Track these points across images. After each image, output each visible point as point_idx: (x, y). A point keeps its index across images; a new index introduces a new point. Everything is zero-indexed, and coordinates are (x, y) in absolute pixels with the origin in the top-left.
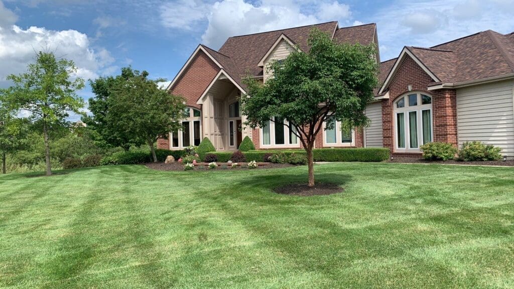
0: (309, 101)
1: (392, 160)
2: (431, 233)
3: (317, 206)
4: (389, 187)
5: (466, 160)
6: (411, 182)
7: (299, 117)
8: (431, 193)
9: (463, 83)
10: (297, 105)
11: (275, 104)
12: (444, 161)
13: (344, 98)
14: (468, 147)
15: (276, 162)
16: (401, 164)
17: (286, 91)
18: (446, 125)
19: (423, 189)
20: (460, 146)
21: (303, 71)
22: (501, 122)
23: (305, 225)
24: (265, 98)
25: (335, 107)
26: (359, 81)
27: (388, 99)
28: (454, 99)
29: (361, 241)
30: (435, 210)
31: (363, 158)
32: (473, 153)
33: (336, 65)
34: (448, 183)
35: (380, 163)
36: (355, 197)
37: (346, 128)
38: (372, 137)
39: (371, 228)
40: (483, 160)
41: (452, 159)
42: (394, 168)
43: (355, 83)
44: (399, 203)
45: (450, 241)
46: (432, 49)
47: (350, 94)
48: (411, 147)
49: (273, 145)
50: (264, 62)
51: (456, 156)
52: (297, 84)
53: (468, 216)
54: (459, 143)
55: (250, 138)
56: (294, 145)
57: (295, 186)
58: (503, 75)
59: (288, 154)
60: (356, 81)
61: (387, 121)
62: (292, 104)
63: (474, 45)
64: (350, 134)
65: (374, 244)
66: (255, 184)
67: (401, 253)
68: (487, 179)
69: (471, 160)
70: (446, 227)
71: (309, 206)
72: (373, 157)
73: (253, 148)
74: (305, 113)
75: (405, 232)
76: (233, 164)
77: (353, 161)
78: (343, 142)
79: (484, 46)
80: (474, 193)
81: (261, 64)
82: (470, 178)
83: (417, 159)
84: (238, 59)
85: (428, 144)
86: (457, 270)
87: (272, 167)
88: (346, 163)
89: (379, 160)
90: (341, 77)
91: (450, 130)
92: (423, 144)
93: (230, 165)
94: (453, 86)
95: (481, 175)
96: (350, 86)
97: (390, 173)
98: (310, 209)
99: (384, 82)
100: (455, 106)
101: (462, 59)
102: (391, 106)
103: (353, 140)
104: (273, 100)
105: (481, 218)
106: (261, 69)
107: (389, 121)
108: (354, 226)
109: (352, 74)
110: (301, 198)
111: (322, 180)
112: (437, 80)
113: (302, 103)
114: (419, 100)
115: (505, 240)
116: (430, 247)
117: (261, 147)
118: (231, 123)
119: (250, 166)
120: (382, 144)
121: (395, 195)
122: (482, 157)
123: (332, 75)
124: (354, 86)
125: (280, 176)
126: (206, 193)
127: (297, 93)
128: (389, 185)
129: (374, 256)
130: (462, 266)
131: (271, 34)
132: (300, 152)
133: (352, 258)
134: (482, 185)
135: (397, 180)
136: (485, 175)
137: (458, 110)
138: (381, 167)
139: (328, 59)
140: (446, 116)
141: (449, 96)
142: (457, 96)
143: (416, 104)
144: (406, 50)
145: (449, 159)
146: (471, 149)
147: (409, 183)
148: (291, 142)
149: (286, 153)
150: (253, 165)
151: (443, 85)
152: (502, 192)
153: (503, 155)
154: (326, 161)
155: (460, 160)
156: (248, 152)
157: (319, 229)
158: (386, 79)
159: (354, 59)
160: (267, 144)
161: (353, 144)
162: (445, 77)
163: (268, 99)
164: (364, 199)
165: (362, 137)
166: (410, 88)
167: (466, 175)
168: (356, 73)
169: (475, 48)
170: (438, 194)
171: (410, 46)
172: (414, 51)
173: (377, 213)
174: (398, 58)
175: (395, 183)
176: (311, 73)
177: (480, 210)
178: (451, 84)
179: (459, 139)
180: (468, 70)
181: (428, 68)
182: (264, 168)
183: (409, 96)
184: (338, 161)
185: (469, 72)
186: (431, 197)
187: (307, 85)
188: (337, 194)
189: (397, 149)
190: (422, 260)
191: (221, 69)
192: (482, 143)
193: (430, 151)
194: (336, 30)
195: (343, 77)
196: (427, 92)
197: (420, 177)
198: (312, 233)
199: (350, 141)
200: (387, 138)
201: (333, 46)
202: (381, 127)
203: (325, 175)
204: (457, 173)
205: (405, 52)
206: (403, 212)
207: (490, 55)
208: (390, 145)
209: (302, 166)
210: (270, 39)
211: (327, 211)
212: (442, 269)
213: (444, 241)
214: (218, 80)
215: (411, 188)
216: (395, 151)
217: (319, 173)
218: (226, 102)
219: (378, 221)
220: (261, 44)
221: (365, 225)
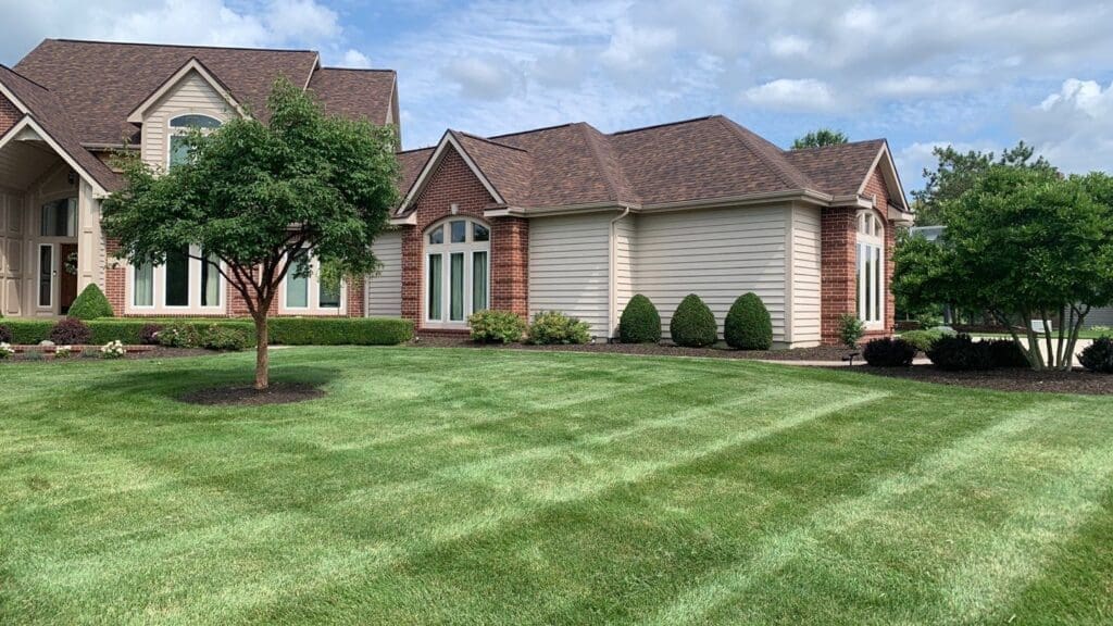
0: (267, 218)
1: (417, 342)
2: (471, 446)
3: (277, 421)
4: (409, 386)
5: (537, 342)
6: (448, 377)
7: (246, 249)
8: (478, 392)
9: (538, 210)
10: (244, 224)
11: (190, 217)
12: (505, 345)
13: (337, 220)
14: (542, 320)
15: (173, 344)
16: (432, 350)
17: (219, 193)
18: (511, 281)
19: (466, 388)
20: (531, 319)
21: (257, 158)
22: (591, 281)
23: (258, 450)
24: (170, 204)
25: (319, 234)
26: (364, 190)
27: (414, 226)
28: (524, 235)
29: (361, 466)
30: (480, 416)
31: (364, 338)
32: (549, 330)
33: (323, 155)
34: (505, 377)
35: (395, 347)
36: (349, 403)
37: (329, 277)
38: (381, 297)
39: (378, 447)
40: (563, 344)
41: (517, 341)
42: (420, 356)
43: (357, 193)
44: (425, 408)
45: (496, 454)
46: (493, 141)
47: (347, 212)
48: (452, 319)
49: (159, 306)
50: (146, 114)
51: (525, 336)
52: (245, 183)
53: (527, 422)
54: (531, 313)
55: (101, 288)
56: (210, 309)
57: (225, 390)
58: (599, 204)
59: (201, 328)
60: (360, 190)
61: (410, 268)
62: (233, 223)
63: (560, 145)
64: (337, 289)
65: (382, 466)
66: (128, 389)
67: (424, 475)
68: (562, 369)
69: (546, 343)
70: (494, 436)
71: (261, 422)
72: (380, 336)
73: (107, 313)
74: (260, 241)
75: (432, 447)
76: (59, 349)
77: (342, 344)
78: (322, 305)
79: (574, 149)
80: (540, 390)
81: (136, 117)
82: (539, 370)
83: (461, 340)
84: (73, 97)
85: (480, 312)
86: (500, 486)
87: (161, 356)
88: (327, 347)
89: (392, 342)
90: (332, 180)
91: (517, 290)
92: (471, 314)
93: (49, 352)
94: (525, 214)
95: (554, 365)
96: (349, 199)
97: (412, 364)
98: (265, 426)
99: (409, 191)
100: (527, 249)
101: (541, 167)
102: (419, 240)
103: (343, 302)
104: (188, 210)
105: (543, 423)
106: (137, 129)
107: (414, 269)
108: (349, 447)
109: (352, 176)
110: (242, 410)
111: (282, 378)
112: (499, 200)
113: (253, 222)
114: (469, 232)
115: (567, 447)
116: (468, 464)
117: (126, 312)
118: (46, 251)
119: (107, 354)
120: (400, 312)
121: (420, 397)
122: (561, 338)
123: (314, 173)
124: (355, 198)
125: (186, 373)
126: (7, 408)
127: (243, 200)
128: (409, 382)
129: (384, 483)
130: (507, 481)
131: (161, 49)
132: (230, 323)
133: (347, 488)
134: (553, 379)
135: (424, 375)
136: (560, 365)
137: (531, 256)
138: (397, 354)
139: (308, 141)
140: (512, 265)
141: (518, 230)
142: (531, 231)
143: (463, 240)
144: (449, 137)
145: (513, 341)
146: (547, 324)
147: (444, 378)
148: (204, 302)
149: (196, 326)
150: (114, 351)
151: (509, 210)
152: (577, 388)
153: (592, 334)
154: (285, 344)
155: (529, 343)
156: (94, 322)
157: (285, 455)
158: (413, 185)
159: (356, 147)
160: (144, 304)
161: (343, 310)
162: (512, 196)
163: (177, 207)
164: (365, 406)
165: (361, 297)
166: (454, 209)
167: (534, 365)
168: (359, 175)
169: (561, 150)
170: (488, 392)
171: (457, 129)
172: (464, 140)
173: (388, 426)
174: (436, 148)
175: (421, 380)
176: (273, 163)
177: (544, 413)
178: (522, 210)
179: (531, 307)
180: (549, 188)
181: (486, 177)
182: (142, 357)
183: (452, 223)
184: (310, 344)
185: (549, 192)
186: (477, 397)
187: (266, 187)
188: (315, 400)
189: (426, 322)
190: (455, 480)
191: (23, 116)
192: (563, 314)
193: (483, 326)
194: (315, 70)
195: (337, 180)
196: (483, 220)
197: (464, 369)
198: (274, 460)
199: (337, 304)
200: (410, 300)
201: (319, 119)
202: (400, 279)
203: (286, 369)
204: (521, 363)
205: (449, 142)
206: (432, 421)
207: (581, 166)
208: (414, 314)
209: (234, 354)
210: (160, 61)
211: (299, 427)
212: (480, 487)
213: (488, 454)
214: (13, 141)
215: (447, 387)
216: (423, 326)
217: (275, 366)
218: (32, 197)
219: (390, 435)
220: (135, 69)
221: (367, 443)
